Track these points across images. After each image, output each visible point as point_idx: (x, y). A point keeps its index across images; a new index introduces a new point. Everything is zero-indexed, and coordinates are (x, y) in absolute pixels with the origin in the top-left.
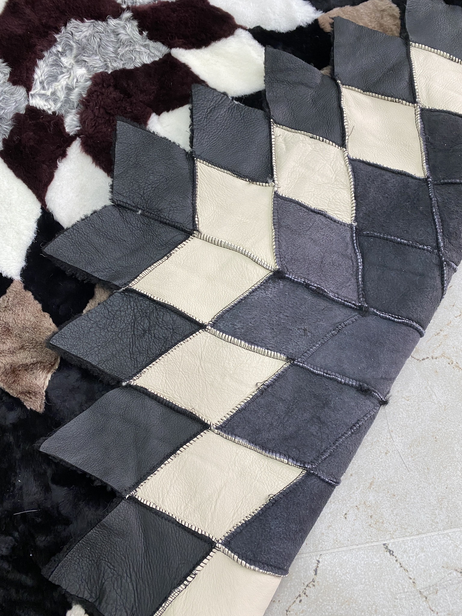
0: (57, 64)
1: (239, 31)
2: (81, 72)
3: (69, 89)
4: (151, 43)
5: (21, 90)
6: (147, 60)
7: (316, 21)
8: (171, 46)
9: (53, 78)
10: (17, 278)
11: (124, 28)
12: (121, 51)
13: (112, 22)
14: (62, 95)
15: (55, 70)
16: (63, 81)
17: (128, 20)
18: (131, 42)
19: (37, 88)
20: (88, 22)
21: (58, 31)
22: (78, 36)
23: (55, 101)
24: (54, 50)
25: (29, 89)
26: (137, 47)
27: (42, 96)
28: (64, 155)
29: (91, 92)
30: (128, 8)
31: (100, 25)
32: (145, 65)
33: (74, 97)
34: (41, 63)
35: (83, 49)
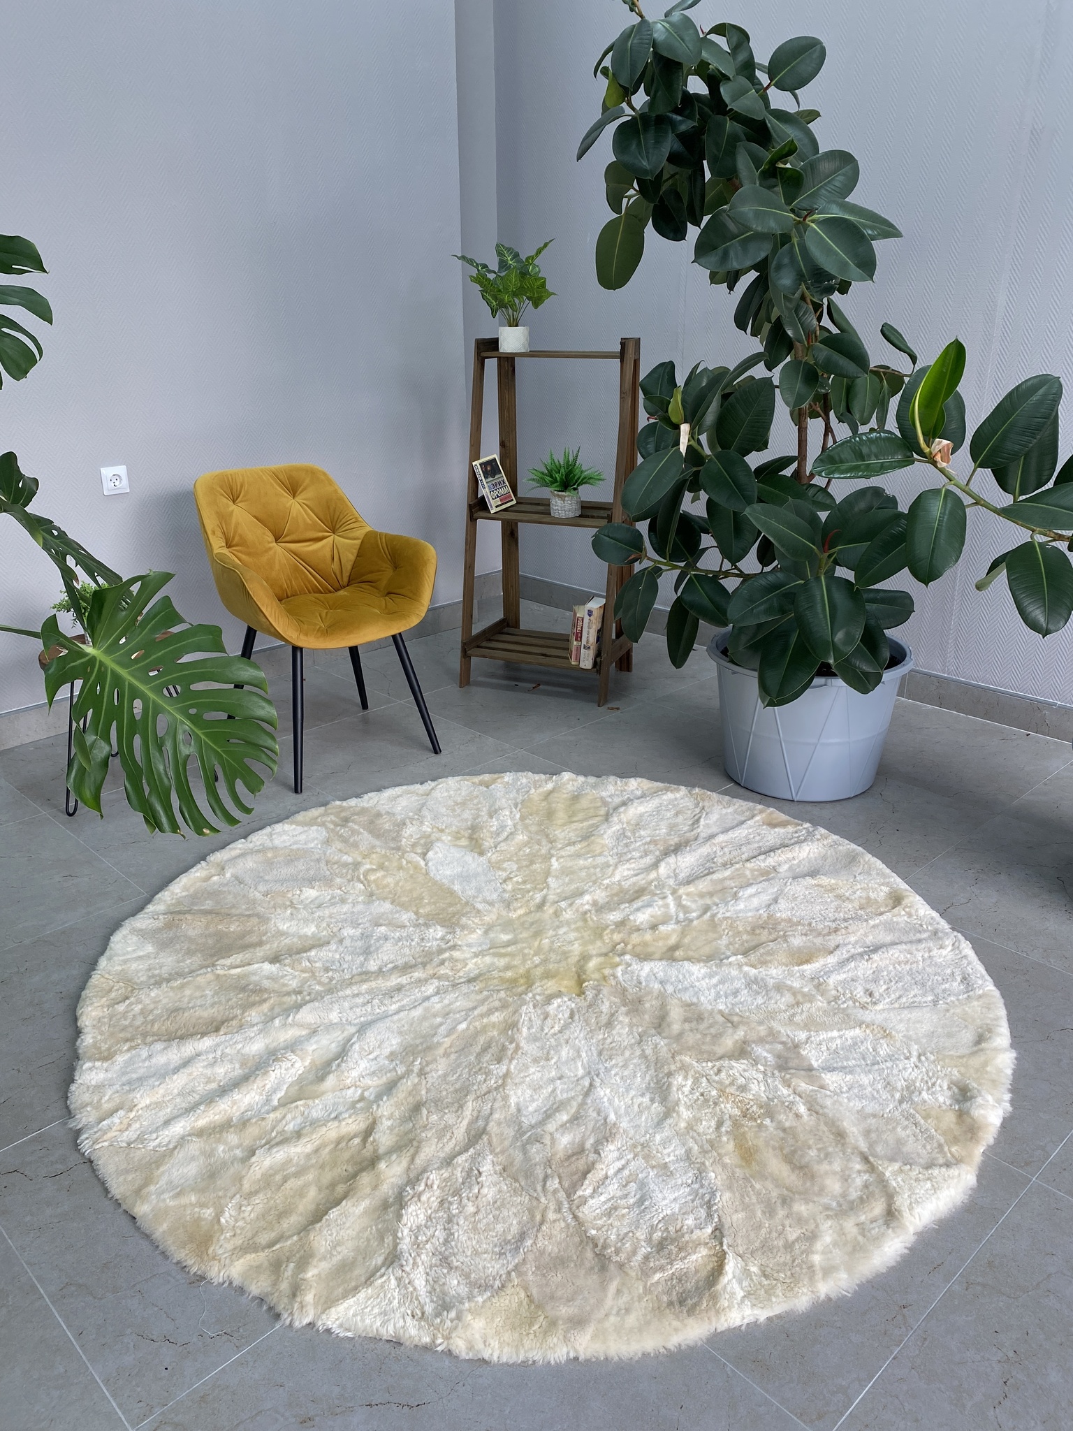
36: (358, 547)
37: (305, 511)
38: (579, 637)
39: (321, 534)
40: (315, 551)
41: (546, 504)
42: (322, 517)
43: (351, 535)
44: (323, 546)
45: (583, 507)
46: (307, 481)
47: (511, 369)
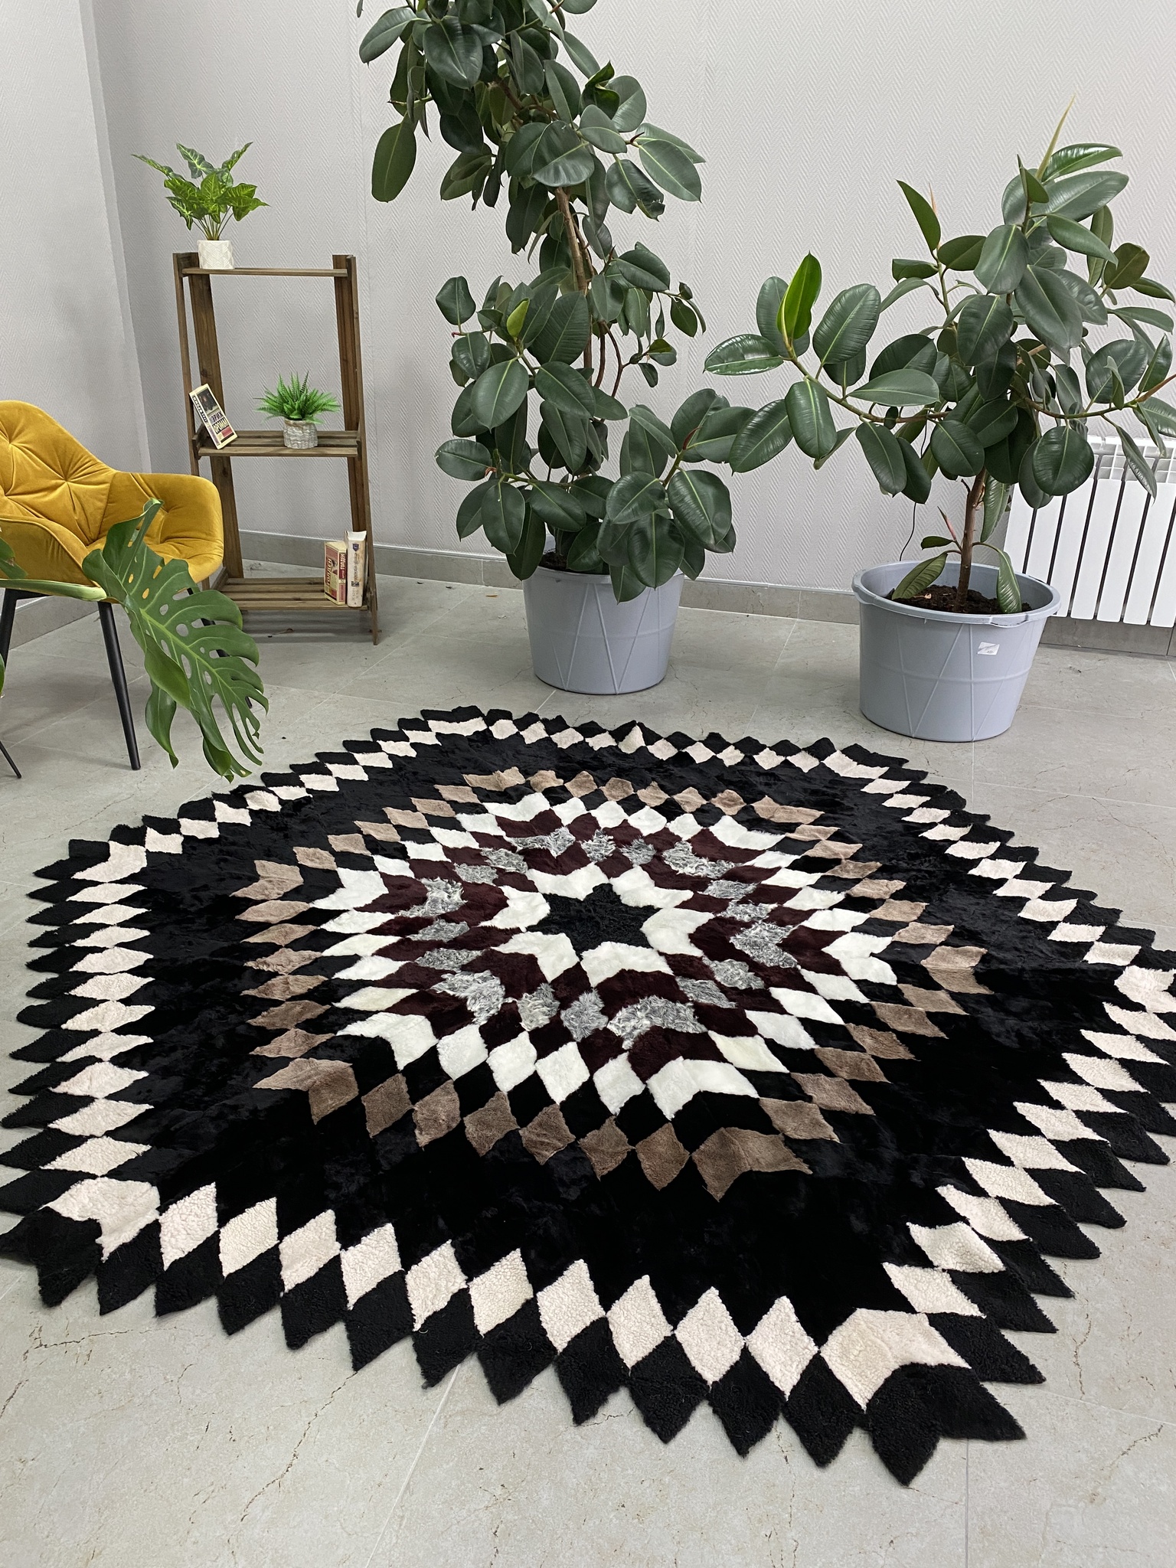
0: (633, 1014)
1: (757, 1036)
2: (647, 1023)
3: (635, 1028)
4: (698, 1024)
5: (606, 1019)
6: (691, 1031)
7: (813, 1050)
8: (709, 1029)
9: (628, 1019)
10: (558, 1103)
11: (685, 1010)
12: (677, 1021)
13: (679, 1005)
14: (628, 1030)
15: (632, 1016)
16: (633, 1023)
17: (689, 1007)
18: (686, 1019)
19: (615, 1021)
20: (663, 1000)
21: (643, 998)
22: (653, 1004)
23: (623, 1031)
24: (635, 1006)
25: (611, 1018)
26: (688, 1023)
27: (616, 1025)
28: (615, 1057)
29: (647, 1033)
30: (692, 1001)
31: (670, 1004)
32: (688, 1033)
33: (636, 1033)
34: (624, 1009)
35: (654, 1011)
36: (106, 492)
37: (30, 457)
38: (344, 574)
39: (54, 482)
40: (52, 502)
41: (281, 436)
42: (51, 463)
43: (94, 480)
44: (61, 496)
45: (319, 437)
46: (22, 422)
47: (205, 288)
